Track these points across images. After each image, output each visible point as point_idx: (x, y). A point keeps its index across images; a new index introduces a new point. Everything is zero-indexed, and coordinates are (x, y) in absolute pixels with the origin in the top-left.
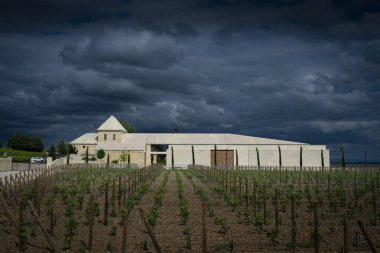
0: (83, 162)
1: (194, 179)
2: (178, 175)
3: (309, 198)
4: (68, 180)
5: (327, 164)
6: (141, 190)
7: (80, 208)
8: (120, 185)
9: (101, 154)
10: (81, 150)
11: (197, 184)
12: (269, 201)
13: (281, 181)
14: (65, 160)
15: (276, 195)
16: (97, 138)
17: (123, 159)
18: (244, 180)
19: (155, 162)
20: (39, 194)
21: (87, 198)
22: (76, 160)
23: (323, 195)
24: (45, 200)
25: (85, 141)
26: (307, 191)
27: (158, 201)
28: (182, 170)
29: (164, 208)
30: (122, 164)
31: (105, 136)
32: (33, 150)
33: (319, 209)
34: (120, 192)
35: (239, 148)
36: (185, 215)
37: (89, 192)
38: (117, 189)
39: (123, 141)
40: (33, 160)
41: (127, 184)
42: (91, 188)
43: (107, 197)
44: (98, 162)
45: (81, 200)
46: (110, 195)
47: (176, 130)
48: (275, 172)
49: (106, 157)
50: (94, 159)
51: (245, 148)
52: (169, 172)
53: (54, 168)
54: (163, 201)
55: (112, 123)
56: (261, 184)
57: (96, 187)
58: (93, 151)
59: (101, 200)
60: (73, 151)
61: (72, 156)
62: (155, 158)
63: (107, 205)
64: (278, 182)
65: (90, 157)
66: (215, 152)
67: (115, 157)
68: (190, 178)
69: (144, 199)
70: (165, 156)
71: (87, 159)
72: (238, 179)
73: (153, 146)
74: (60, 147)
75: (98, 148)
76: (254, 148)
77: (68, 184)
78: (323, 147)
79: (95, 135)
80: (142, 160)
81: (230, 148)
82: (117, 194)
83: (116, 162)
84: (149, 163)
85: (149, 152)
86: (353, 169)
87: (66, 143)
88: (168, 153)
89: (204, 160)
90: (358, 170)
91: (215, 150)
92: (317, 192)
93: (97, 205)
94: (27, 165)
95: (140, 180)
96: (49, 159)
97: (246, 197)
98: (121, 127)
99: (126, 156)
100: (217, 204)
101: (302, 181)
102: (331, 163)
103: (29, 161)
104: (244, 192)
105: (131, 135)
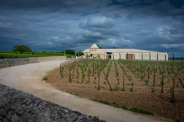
0: (86, 57)
1: (120, 63)
2: (115, 62)
3: (160, 70)
4: (82, 63)
5: (167, 59)
6: (104, 66)
7: (86, 71)
8: (97, 64)
9: (91, 55)
10: (86, 54)
11: (121, 65)
12: (146, 71)
13: (150, 64)
14: (81, 57)
15: (148, 69)
16: (90, 50)
17: (98, 57)
18: (137, 64)
19: (108, 58)
20: (74, 67)
21: (88, 68)
22: (84, 57)
23: (165, 69)
24: (76, 68)
25: (87, 51)
26: (159, 68)
27: (109, 70)
28: (117, 61)
29: (111, 72)
30: (98, 58)
31: (95, 50)
32: (72, 54)
33: (164, 74)
34: (97, 66)
35: (135, 53)
36: (117, 74)
37: (88, 66)
38: (96, 66)
39: (98, 51)
40: (72, 57)
41: (99, 64)
42: (89, 65)
43: (93, 68)
44: (91, 57)
45: (86, 69)
46: (94, 67)
47: (115, 48)
48: (148, 61)
49: (93, 56)
50: (89, 57)
51: (138, 53)
52: (112, 61)
53: (78, 59)
54: (110, 69)
55: (95, 46)
56: (143, 65)
57: (90, 65)
58: (89, 54)
59: (92, 69)
60: (83, 54)
61: (83, 56)
62: (108, 56)
63: (93, 70)
64: (149, 65)
65: (88, 56)
66: (127, 55)
67: (95, 56)
68: (119, 63)
69: (104, 69)
70: (111, 56)
71: (87, 57)
72: (135, 64)
73: (107, 53)
74: (80, 53)
75: (90, 53)
76: (141, 53)
77: (82, 64)
78: (166, 53)
79: (90, 49)
80: (104, 57)
81: (132, 53)
82: (96, 67)
83: (96, 58)
84: (106, 58)
85: (106, 55)
86: (177, 61)
87: (81, 52)
88: (112, 55)
89: (124, 57)
90: (179, 61)
91: (127, 54)
92: (163, 68)
93: (91, 70)
94: (71, 58)
95: (103, 63)
96: (77, 57)
97: (138, 69)
98: (97, 47)
99: (99, 56)
100: (128, 71)
101: (158, 65)
102: (169, 59)
103: (71, 57)
104: (137, 68)
105: (100, 49)
